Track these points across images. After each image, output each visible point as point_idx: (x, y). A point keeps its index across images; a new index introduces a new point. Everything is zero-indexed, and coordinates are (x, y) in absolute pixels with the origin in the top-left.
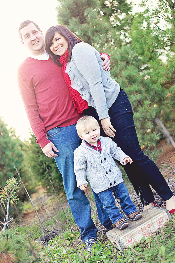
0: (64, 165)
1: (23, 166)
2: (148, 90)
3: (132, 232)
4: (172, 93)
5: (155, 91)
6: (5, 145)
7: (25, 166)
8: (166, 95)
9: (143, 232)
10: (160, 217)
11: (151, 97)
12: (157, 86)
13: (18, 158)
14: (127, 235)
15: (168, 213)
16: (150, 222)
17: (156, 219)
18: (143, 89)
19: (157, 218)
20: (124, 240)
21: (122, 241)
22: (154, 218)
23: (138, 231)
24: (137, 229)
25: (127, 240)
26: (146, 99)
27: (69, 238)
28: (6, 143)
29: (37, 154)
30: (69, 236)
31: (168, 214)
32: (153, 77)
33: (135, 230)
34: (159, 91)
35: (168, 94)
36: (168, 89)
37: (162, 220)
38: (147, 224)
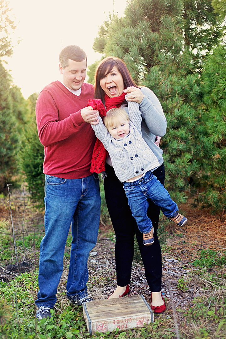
0: (54, 221)
3: (107, 320)
4: (221, 155)
5: (204, 145)
8: (214, 155)
9: (118, 324)
10: (142, 316)
11: (196, 150)
12: (208, 141)
14: (100, 321)
15: (152, 315)
16: (129, 317)
17: (137, 317)
18: (190, 138)
19: (139, 316)
20: (95, 323)
21: (93, 324)
22: (135, 314)
23: (114, 322)
24: (113, 319)
25: (98, 325)
26: (189, 151)
31: (152, 317)
33: (111, 319)
34: (208, 147)
35: (216, 156)
37: (142, 319)
38: (126, 318)
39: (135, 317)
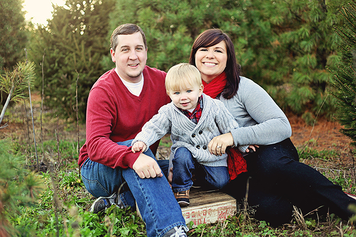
1: (22, 55)
2: (251, 24)
4: (281, 42)
5: (259, 30)
6: (7, 15)
7: (24, 55)
8: (272, 42)
9: (194, 218)
10: (225, 205)
11: (250, 36)
12: (265, 25)
13: (19, 40)
16: (209, 207)
17: (219, 206)
18: (244, 20)
19: (221, 206)
22: (216, 204)
23: (188, 214)
24: (187, 210)
26: (243, 35)
27: (73, 183)
28: (10, 12)
29: (51, 45)
30: (74, 180)
32: (265, 11)
33: (184, 211)
34: (264, 33)
35: (275, 41)
36: (278, 34)
37: (225, 211)
38: (204, 209)
39: (216, 208)
